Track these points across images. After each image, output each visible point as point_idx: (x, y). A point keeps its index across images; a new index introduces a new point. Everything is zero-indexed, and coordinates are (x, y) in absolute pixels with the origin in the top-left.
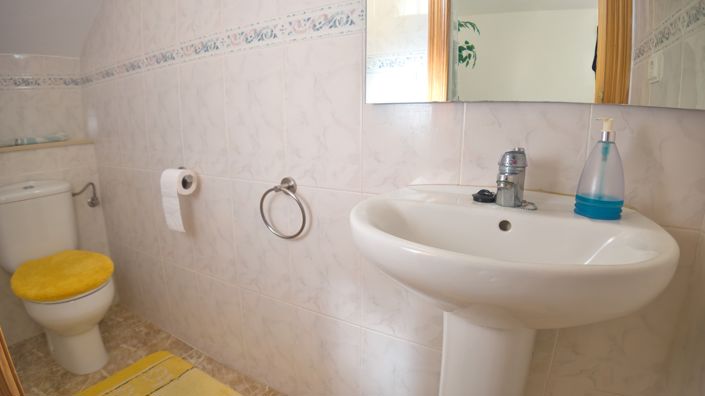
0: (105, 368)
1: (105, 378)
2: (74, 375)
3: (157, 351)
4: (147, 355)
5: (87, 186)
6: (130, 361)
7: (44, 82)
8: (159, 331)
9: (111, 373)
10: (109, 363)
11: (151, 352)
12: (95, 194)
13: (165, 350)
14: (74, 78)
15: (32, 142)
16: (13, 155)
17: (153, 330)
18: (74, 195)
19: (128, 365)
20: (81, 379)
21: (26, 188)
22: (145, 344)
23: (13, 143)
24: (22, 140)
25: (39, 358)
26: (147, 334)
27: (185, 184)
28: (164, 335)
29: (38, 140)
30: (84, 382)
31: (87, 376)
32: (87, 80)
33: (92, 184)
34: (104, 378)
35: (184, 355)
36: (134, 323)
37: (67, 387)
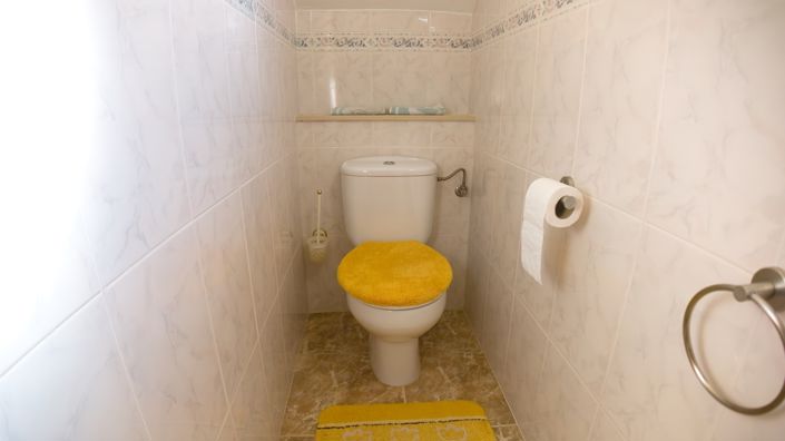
0: (407, 387)
1: (402, 401)
2: (375, 379)
3: (470, 399)
4: (460, 398)
5: (458, 171)
6: (437, 396)
7: (428, 42)
8: (486, 372)
9: (410, 398)
10: (414, 384)
11: (463, 397)
12: (464, 183)
13: (480, 403)
14: (464, 39)
15: (405, 113)
16: (381, 125)
17: (482, 367)
18: (439, 179)
19: (432, 400)
20: (378, 387)
21: (386, 163)
22: (464, 380)
23: (384, 111)
24: (394, 109)
25: (357, 338)
26: (474, 367)
27: (561, 210)
28: (490, 381)
29: (411, 110)
30: (379, 393)
31: (386, 386)
32: (477, 42)
33: (464, 171)
34: (400, 401)
35: (499, 425)
36: (466, 345)
37: (361, 389)
